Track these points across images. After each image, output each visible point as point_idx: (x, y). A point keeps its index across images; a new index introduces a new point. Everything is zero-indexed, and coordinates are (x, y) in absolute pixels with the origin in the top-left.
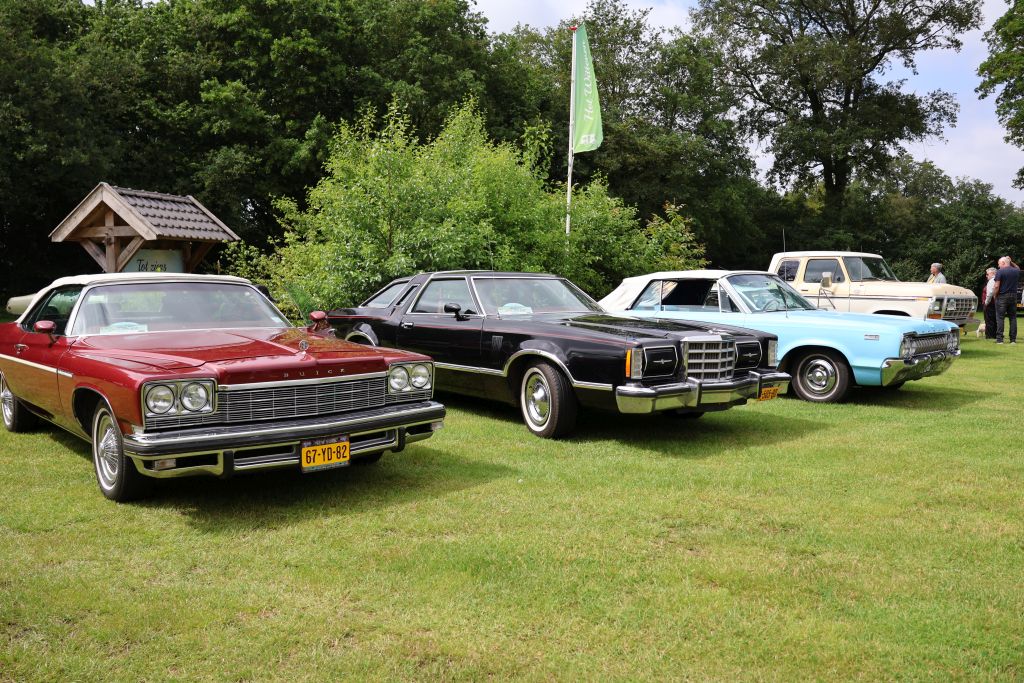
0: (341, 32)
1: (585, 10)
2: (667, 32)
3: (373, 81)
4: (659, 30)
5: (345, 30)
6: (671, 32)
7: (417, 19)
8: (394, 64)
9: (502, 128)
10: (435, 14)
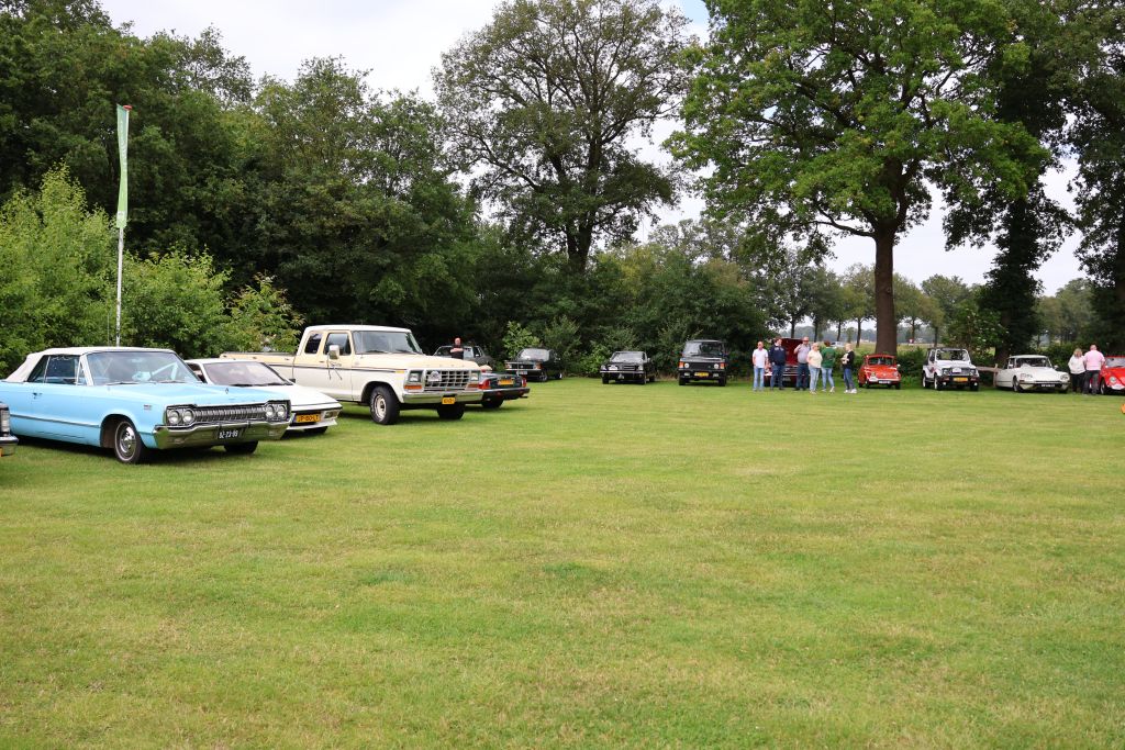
0: (13, 78)
1: (300, 67)
2: (385, 93)
3: (47, 133)
4: (377, 91)
5: (18, 77)
6: (390, 93)
7: (102, 71)
8: (75, 116)
9: (194, 188)
10: (122, 66)
